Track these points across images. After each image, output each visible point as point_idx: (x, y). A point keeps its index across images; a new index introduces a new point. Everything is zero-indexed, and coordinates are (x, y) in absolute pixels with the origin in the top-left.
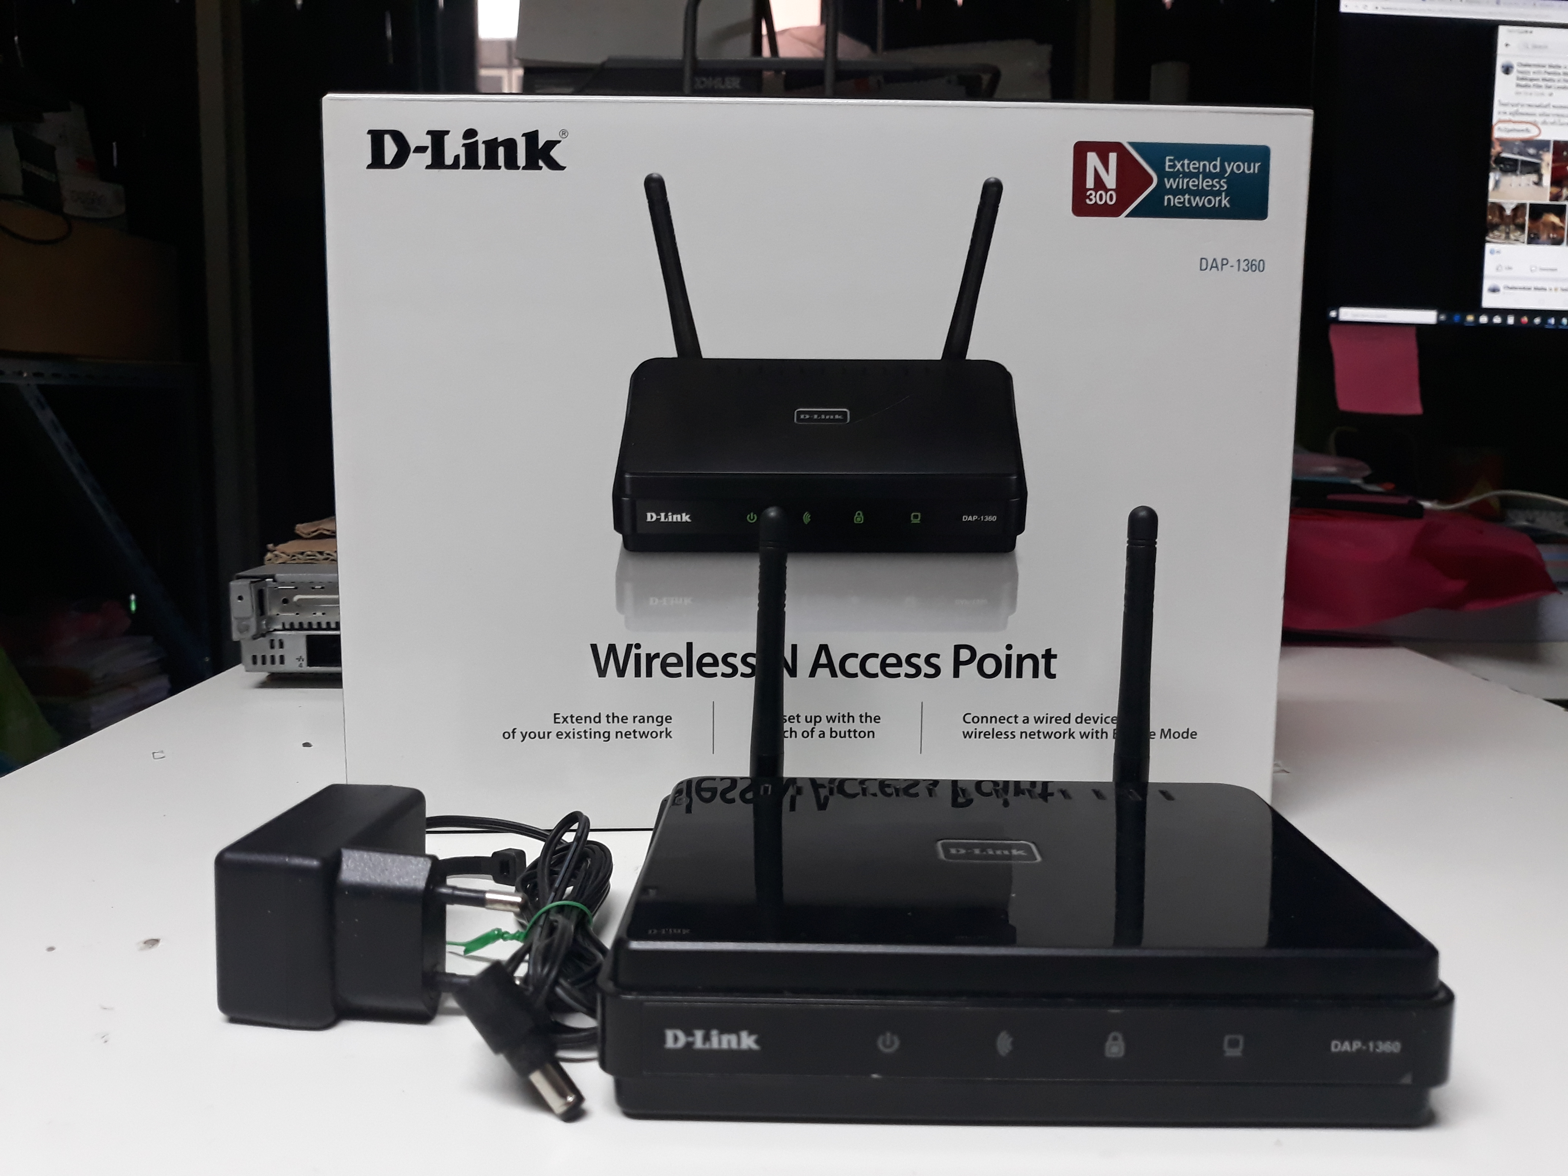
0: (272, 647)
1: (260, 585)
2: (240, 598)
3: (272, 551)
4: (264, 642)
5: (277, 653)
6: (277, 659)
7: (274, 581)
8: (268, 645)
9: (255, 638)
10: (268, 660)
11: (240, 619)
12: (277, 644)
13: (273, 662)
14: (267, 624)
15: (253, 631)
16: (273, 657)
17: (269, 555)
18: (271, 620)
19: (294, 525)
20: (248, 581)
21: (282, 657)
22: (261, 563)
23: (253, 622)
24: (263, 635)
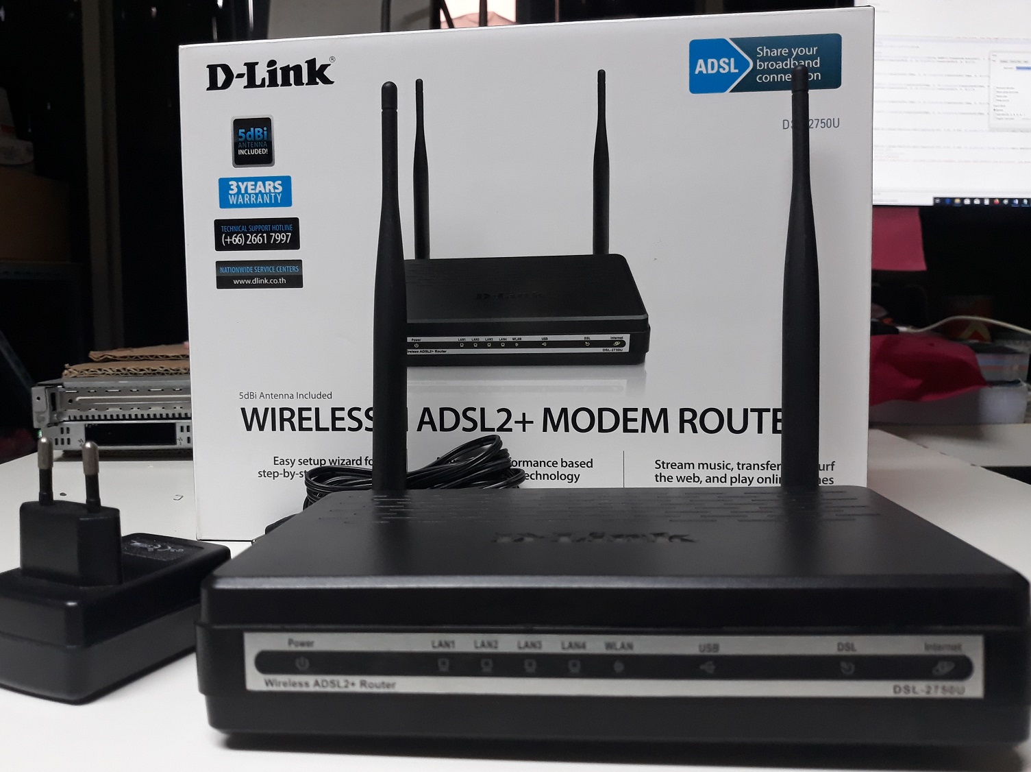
0: (62, 432)
1: (53, 390)
2: (39, 398)
3: (67, 369)
4: (57, 429)
5: (65, 437)
6: (66, 441)
7: (63, 387)
8: (59, 431)
9: (49, 425)
10: (60, 442)
11: (39, 413)
12: (65, 431)
13: (63, 443)
14: (57, 417)
15: (47, 421)
16: (63, 440)
17: (66, 372)
18: (61, 414)
19: (88, 352)
20: (44, 387)
21: (69, 440)
22: (60, 376)
23: (47, 416)
24: (56, 424)
